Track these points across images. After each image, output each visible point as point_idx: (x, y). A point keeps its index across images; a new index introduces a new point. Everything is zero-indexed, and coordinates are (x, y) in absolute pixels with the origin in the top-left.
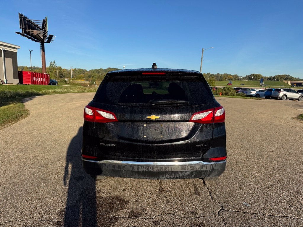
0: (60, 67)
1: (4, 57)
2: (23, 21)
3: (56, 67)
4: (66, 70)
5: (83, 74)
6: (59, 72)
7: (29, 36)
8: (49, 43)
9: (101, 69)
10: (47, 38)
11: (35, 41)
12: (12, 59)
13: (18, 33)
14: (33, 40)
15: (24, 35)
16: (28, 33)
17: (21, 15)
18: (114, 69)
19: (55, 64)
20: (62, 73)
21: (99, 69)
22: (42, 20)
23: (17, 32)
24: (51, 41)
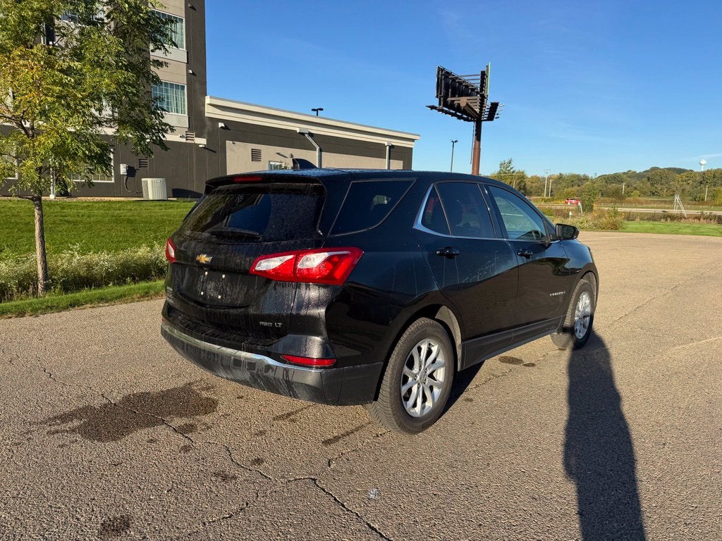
0: (523, 173)
1: (389, 159)
2: (443, 81)
3: (513, 172)
4: (538, 178)
5: (579, 186)
6: (519, 183)
7: (452, 111)
8: (492, 120)
9: (629, 171)
10: (486, 110)
11: (465, 119)
12: (402, 162)
13: (432, 108)
14: (460, 118)
15: (442, 111)
16: (451, 106)
17: (440, 70)
18: (669, 169)
19: (511, 166)
20: (524, 186)
21: (624, 173)
22: (480, 73)
23: (429, 107)
24: (496, 116)
